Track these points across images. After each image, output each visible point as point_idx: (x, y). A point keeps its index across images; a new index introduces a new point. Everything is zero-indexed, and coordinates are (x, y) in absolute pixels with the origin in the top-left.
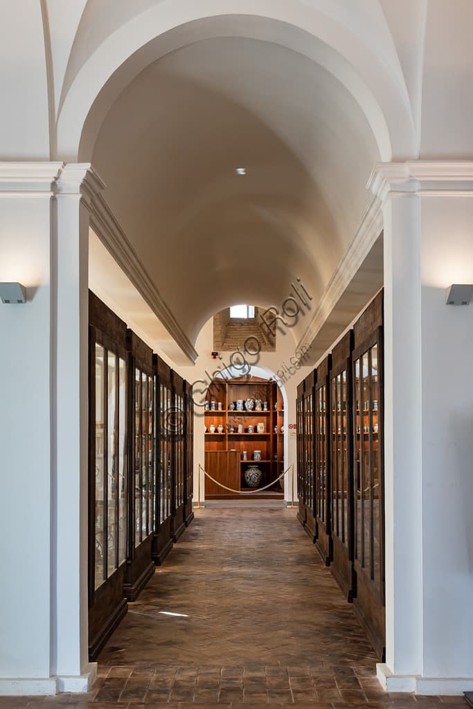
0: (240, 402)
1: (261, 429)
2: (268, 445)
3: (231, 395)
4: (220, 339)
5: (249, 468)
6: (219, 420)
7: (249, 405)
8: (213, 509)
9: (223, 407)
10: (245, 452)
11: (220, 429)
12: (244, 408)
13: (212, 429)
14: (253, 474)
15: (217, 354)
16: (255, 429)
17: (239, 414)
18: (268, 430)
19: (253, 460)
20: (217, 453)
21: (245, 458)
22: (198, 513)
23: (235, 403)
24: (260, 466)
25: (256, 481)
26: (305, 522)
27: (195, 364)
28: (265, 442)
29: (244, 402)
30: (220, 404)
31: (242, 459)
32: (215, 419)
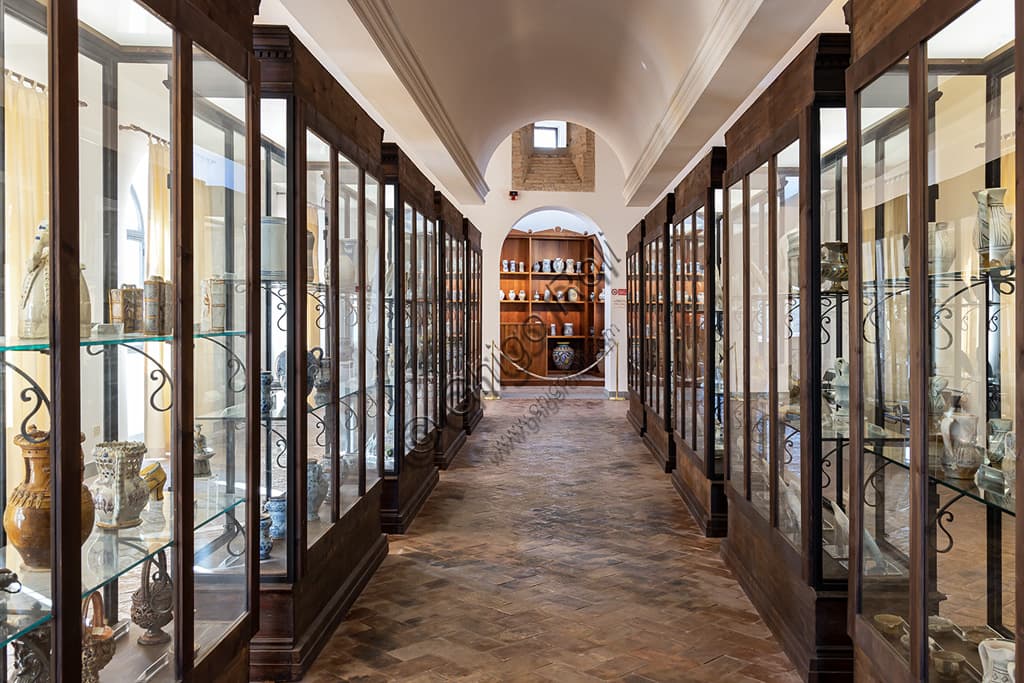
0: (547, 262)
1: (574, 298)
2: (582, 318)
3: (535, 252)
4: (520, 174)
5: (558, 346)
6: (520, 284)
7: (559, 265)
8: (511, 401)
9: (526, 268)
10: (553, 325)
11: (522, 295)
12: (553, 270)
13: (512, 296)
14: (563, 353)
15: (516, 193)
16: (566, 296)
17: (546, 277)
18: (581, 297)
19: (563, 334)
20: (517, 325)
21: (553, 332)
22: (491, 408)
23: (541, 264)
24: (572, 343)
25: (567, 361)
26: (643, 430)
27: (484, 201)
28: (578, 313)
29: (552, 262)
30: (521, 264)
31: (550, 334)
32: (516, 282)
